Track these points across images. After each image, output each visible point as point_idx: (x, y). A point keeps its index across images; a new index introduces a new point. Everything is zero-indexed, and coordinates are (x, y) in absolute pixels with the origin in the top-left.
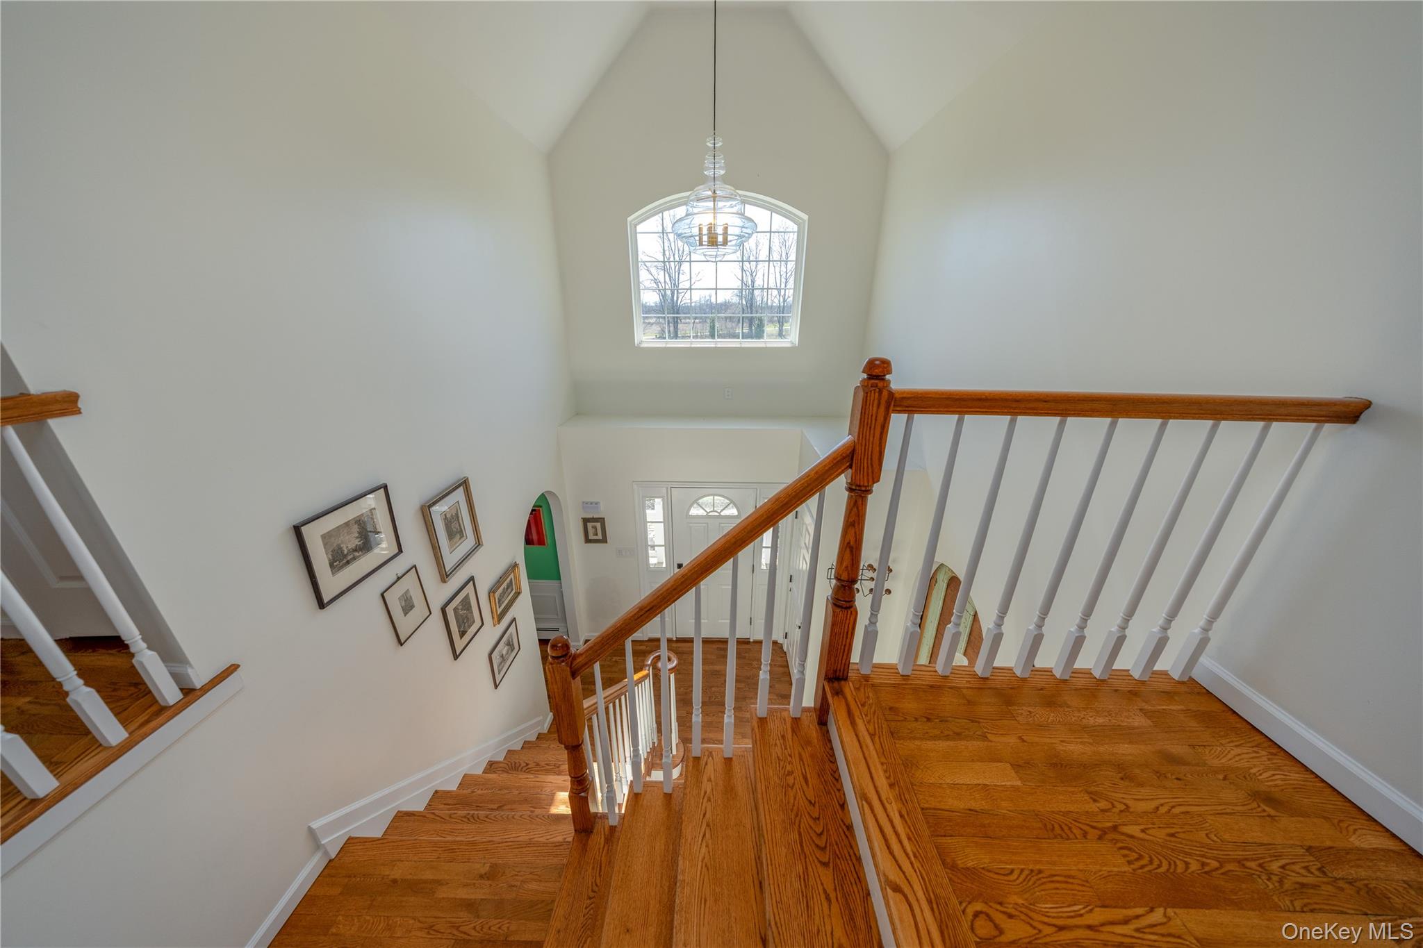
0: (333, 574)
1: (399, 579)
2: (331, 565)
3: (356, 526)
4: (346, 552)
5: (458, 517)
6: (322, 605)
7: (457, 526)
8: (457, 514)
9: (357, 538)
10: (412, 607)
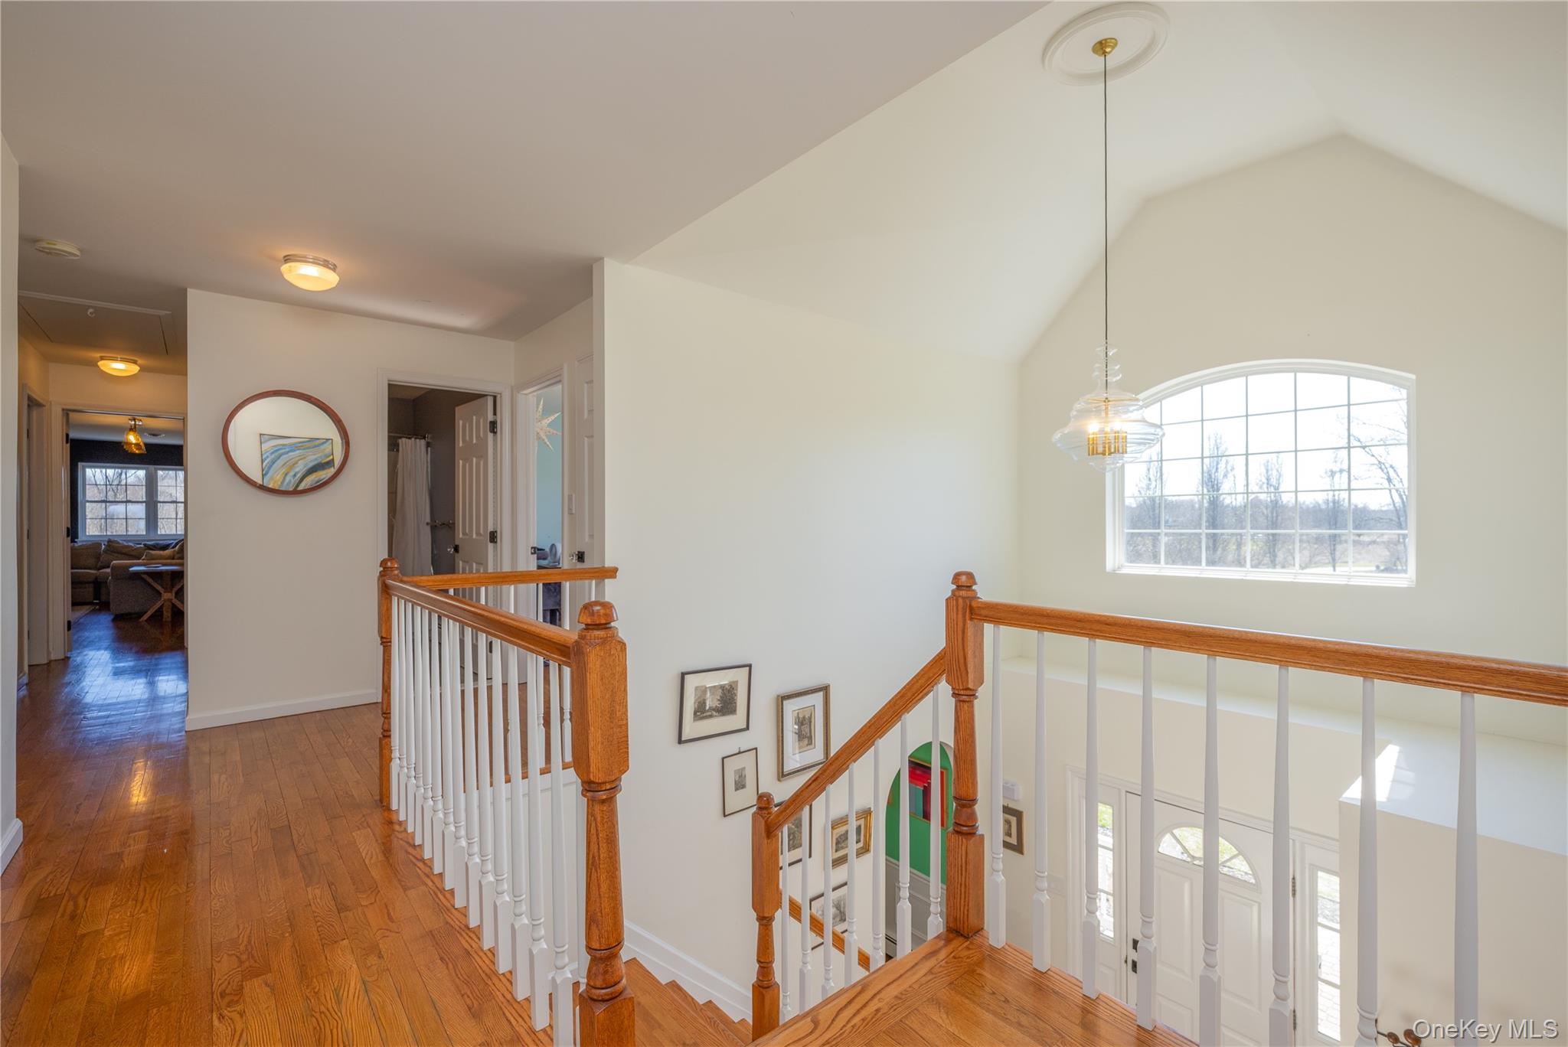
0: (694, 720)
1: (740, 753)
2: (695, 713)
3: (720, 690)
4: (707, 708)
5: (810, 722)
6: (680, 742)
7: (808, 730)
8: (810, 718)
9: (719, 700)
10: (743, 786)
